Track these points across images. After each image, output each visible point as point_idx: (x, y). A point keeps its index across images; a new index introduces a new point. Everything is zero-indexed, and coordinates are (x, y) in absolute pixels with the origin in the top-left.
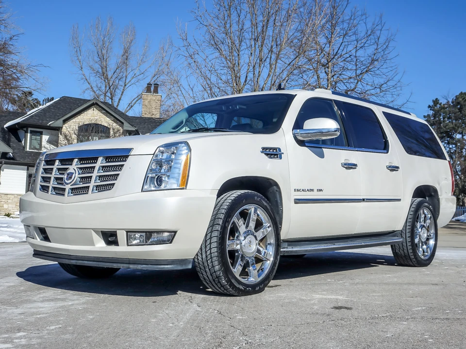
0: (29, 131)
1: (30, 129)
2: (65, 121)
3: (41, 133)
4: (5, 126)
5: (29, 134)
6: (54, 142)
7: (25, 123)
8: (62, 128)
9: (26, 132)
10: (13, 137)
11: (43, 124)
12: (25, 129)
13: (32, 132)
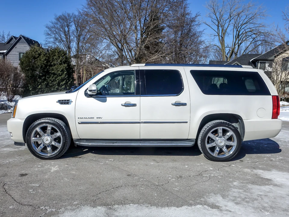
0: (259, 62)
1: (260, 61)
2: (275, 57)
3: (265, 63)
4: (251, 61)
5: (259, 64)
6: (270, 66)
7: (258, 59)
8: (274, 60)
9: (258, 63)
10: (253, 65)
11: (266, 59)
12: (258, 62)
13: (260, 63)
